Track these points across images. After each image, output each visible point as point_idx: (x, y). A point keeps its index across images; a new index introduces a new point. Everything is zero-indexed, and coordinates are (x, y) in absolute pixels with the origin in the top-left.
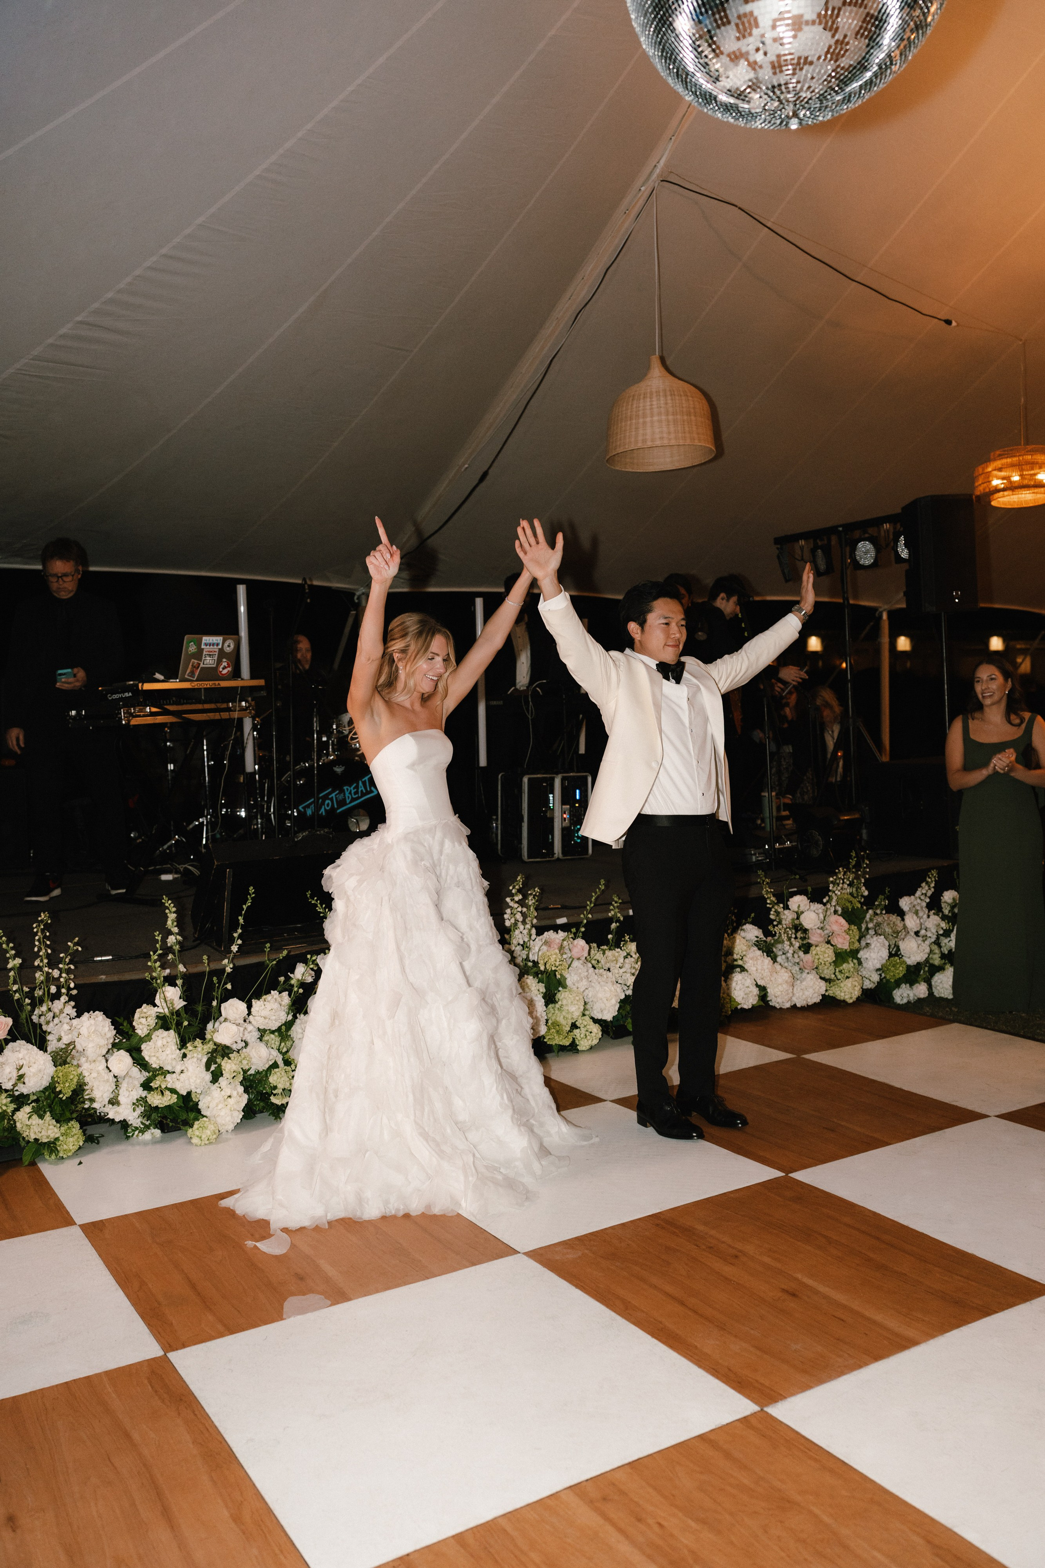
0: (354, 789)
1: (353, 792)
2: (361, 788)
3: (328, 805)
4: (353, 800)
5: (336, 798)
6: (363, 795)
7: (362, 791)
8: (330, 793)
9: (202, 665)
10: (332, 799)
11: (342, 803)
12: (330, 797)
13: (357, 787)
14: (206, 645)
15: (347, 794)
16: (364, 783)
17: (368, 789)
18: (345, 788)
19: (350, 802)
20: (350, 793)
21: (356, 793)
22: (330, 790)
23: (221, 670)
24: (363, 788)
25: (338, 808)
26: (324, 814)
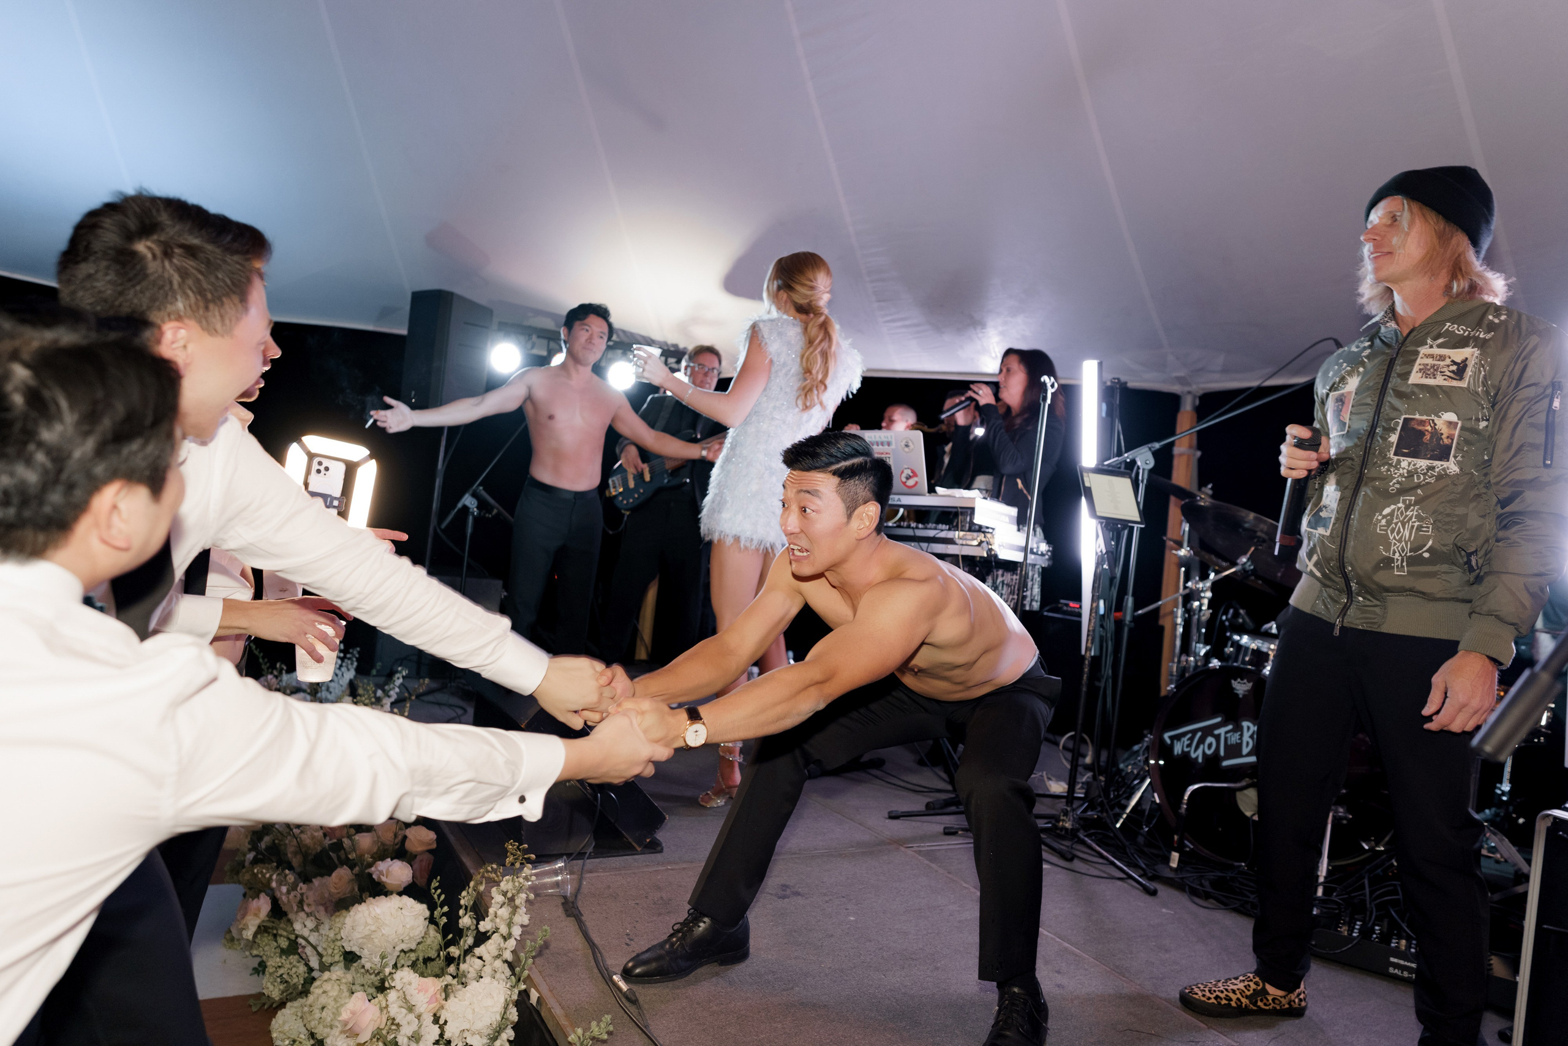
3: (1210, 746)
5: (1226, 739)
8: (1217, 726)
10: (1217, 738)
11: (1234, 750)
12: (1216, 732)
15: (1246, 737)
18: (1245, 724)
19: (1249, 754)
20: (1252, 737)
22: (1218, 720)
23: (904, 480)
25: (1228, 756)
26: (1200, 760)
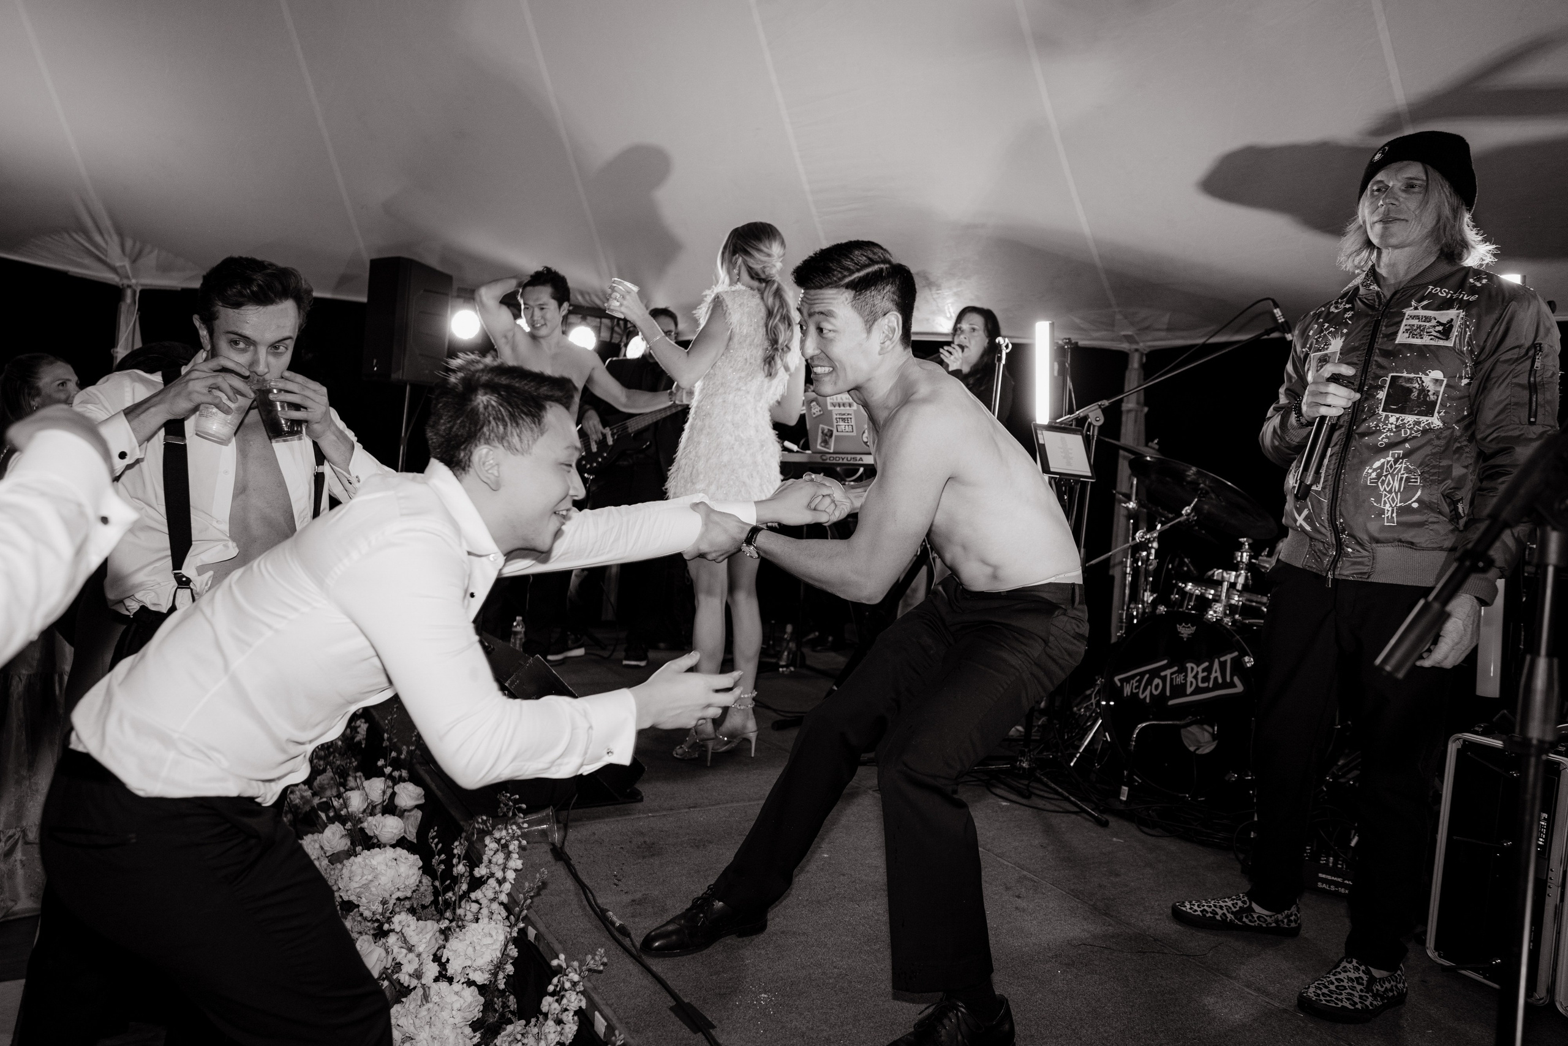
0: (1203, 671)
1: (1200, 675)
2: (1216, 673)
3: (1157, 687)
4: (1198, 690)
6: (1217, 686)
7: (1216, 678)
8: (1164, 668)
9: (835, 433)
10: (1164, 679)
13: (1209, 670)
14: (834, 405)
15: (1190, 678)
16: (1223, 665)
17: (1228, 680)
18: (1189, 665)
19: (1192, 694)
20: (1195, 677)
21: (1206, 679)
24: (1218, 674)
